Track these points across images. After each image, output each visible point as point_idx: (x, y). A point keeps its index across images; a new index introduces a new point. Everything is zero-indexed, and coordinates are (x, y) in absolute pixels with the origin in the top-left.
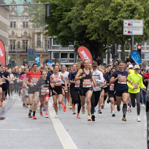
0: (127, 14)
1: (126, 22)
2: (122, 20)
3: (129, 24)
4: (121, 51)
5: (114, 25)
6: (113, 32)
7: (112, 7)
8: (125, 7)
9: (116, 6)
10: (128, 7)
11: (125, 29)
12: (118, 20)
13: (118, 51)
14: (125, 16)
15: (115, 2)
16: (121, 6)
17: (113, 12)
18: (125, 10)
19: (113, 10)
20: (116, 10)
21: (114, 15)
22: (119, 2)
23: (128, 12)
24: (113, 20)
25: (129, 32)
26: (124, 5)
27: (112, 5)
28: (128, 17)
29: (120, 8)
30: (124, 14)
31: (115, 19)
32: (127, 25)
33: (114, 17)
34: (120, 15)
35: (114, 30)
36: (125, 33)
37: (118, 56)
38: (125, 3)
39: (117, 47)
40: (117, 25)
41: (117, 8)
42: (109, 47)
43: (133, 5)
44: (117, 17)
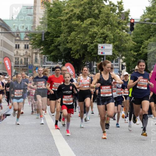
0: (101, 40)
1: (100, 46)
2: (97, 44)
3: (102, 47)
4: (96, 67)
5: (91, 48)
6: (91, 53)
7: (90, 35)
8: (99, 35)
9: (93, 34)
10: (102, 35)
11: (99, 51)
12: (95, 44)
13: (94, 67)
14: (99, 41)
15: (92, 31)
16: (96, 34)
17: (90, 38)
18: (99, 37)
19: (90, 37)
20: (93, 37)
21: (91, 40)
22: (95, 31)
23: (102, 38)
24: (90, 44)
25: (102, 53)
26: (99, 33)
27: (90, 33)
28: (101, 42)
29: (95, 35)
30: (99, 40)
31: (92, 43)
32: (101, 48)
33: (91, 42)
34: (95, 41)
35: (91, 51)
36: (99, 54)
37: (94, 70)
38: (99, 32)
39: (93, 63)
40: (93, 47)
41: (93, 36)
42: (87, 63)
43: (105, 33)
44: (93, 42)
